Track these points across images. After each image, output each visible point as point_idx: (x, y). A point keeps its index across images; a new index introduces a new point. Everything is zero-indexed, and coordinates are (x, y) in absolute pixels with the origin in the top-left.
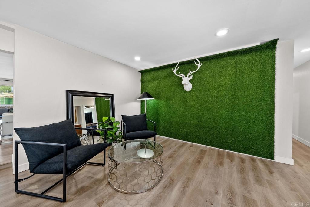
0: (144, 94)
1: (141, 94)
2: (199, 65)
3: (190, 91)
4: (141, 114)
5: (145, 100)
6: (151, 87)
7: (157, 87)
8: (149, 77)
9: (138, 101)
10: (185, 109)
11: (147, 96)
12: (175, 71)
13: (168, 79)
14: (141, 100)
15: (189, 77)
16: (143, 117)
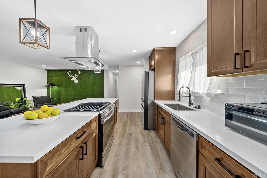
0: (49, 84)
1: (48, 84)
2: (80, 73)
3: (77, 83)
4: (47, 95)
5: (50, 88)
6: (55, 80)
7: (59, 80)
8: (53, 74)
9: (45, 88)
10: (75, 92)
11: (52, 85)
12: (69, 74)
13: (66, 76)
14: (47, 88)
15: (76, 77)
16: (48, 97)
